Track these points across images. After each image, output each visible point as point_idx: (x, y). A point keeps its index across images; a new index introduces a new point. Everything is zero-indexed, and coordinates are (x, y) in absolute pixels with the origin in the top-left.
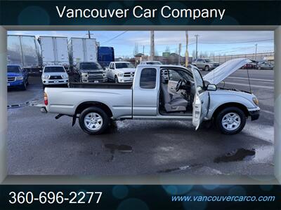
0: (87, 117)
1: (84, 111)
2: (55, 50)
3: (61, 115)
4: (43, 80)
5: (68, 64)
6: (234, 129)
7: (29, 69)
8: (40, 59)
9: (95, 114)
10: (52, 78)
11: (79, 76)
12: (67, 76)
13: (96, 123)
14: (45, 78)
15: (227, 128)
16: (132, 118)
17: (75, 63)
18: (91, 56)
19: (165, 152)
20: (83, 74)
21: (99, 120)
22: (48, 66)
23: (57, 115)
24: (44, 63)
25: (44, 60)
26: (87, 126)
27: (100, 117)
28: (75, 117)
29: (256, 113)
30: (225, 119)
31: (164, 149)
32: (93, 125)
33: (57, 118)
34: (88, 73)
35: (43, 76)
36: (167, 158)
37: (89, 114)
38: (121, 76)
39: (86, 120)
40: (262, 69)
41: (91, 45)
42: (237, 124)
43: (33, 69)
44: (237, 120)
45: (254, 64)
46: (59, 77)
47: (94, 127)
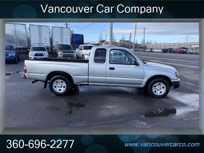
0: (55, 83)
1: (53, 78)
2: (40, 35)
3: (37, 81)
4: (30, 56)
5: (49, 45)
6: (161, 94)
7: (20, 49)
8: (29, 41)
9: (60, 80)
10: (36, 55)
11: (56, 54)
12: (48, 54)
13: (61, 87)
14: (31, 55)
15: (156, 94)
16: (88, 85)
17: (54, 45)
18: (66, 40)
19: (109, 109)
20: (59, 53)
21: (64, 85)
22: (34, 46)
23: (33, 80)
24: (32, 44)
25: (31, 42)
26: (55, 89)
27: (64, 83)
28: (46, 82)
29: (177, 83)
30: (155, 87)
31: (108, 106)
32: (59, 89)
33: (33, 82)
34: (63, 52)
35: (30, 53)
36: (110, 113)
37: (56, 81)
38: (87, 55)
39: (54, 85)
40: (190, 53)
41: (67, 33)
42: (163, 91)
43: (24, 49)
44: (163, 87)
45: (185, 50)
46: (42, 55)
47: (60, 90)
